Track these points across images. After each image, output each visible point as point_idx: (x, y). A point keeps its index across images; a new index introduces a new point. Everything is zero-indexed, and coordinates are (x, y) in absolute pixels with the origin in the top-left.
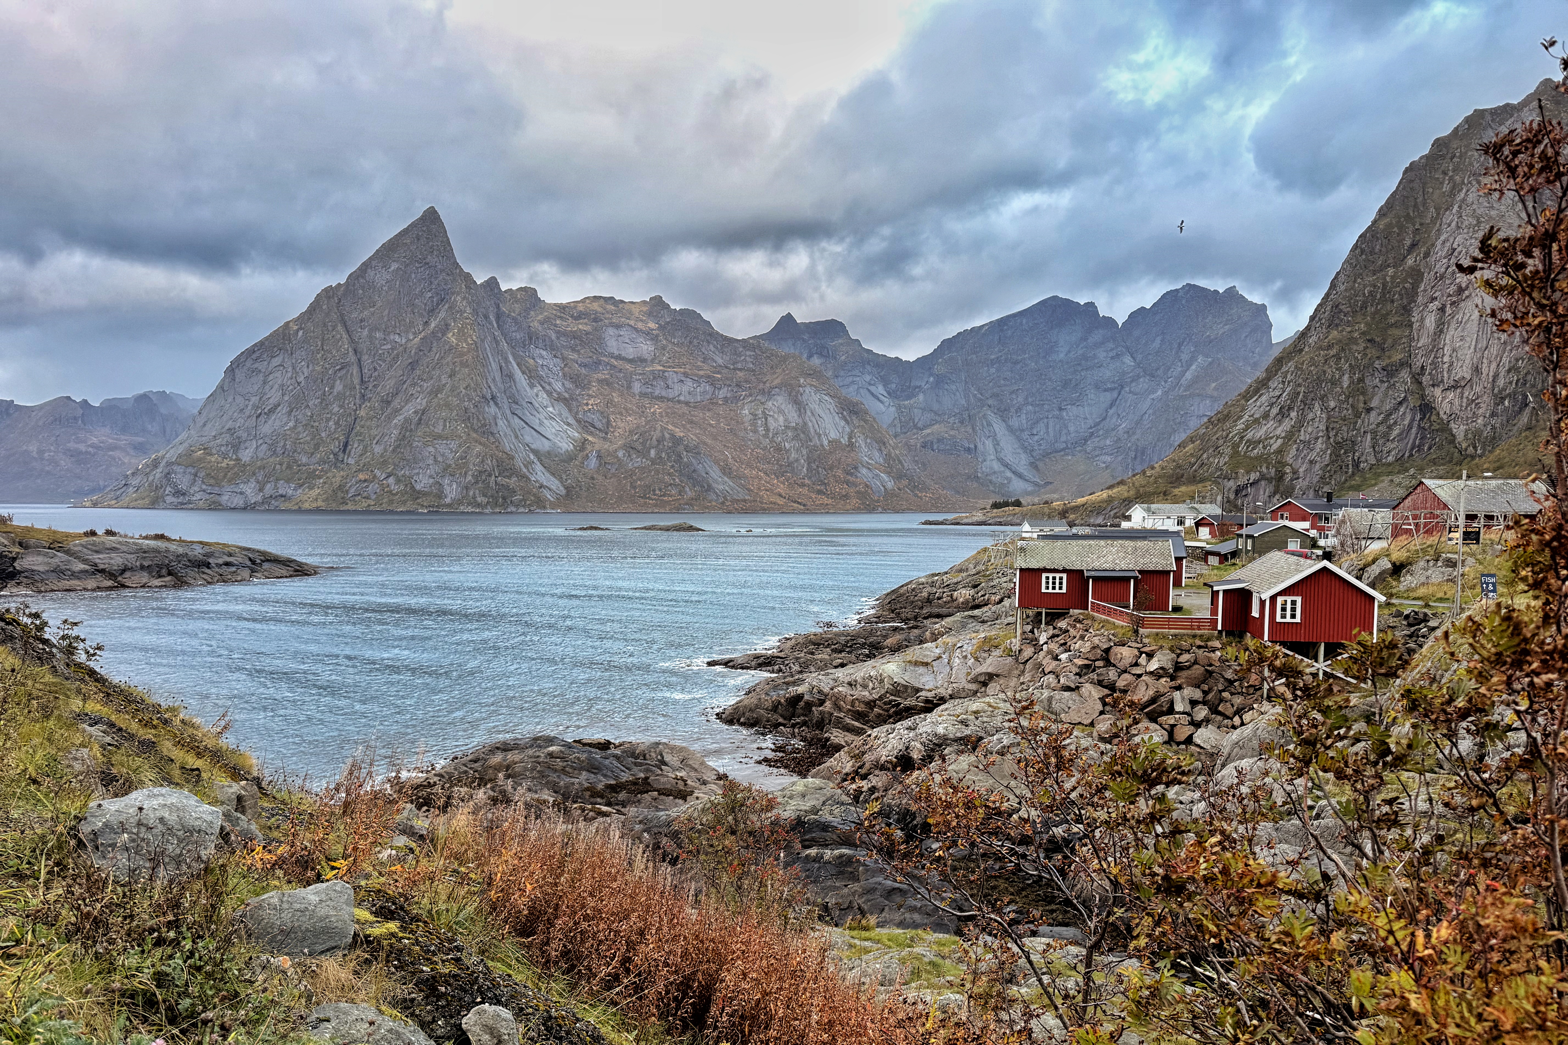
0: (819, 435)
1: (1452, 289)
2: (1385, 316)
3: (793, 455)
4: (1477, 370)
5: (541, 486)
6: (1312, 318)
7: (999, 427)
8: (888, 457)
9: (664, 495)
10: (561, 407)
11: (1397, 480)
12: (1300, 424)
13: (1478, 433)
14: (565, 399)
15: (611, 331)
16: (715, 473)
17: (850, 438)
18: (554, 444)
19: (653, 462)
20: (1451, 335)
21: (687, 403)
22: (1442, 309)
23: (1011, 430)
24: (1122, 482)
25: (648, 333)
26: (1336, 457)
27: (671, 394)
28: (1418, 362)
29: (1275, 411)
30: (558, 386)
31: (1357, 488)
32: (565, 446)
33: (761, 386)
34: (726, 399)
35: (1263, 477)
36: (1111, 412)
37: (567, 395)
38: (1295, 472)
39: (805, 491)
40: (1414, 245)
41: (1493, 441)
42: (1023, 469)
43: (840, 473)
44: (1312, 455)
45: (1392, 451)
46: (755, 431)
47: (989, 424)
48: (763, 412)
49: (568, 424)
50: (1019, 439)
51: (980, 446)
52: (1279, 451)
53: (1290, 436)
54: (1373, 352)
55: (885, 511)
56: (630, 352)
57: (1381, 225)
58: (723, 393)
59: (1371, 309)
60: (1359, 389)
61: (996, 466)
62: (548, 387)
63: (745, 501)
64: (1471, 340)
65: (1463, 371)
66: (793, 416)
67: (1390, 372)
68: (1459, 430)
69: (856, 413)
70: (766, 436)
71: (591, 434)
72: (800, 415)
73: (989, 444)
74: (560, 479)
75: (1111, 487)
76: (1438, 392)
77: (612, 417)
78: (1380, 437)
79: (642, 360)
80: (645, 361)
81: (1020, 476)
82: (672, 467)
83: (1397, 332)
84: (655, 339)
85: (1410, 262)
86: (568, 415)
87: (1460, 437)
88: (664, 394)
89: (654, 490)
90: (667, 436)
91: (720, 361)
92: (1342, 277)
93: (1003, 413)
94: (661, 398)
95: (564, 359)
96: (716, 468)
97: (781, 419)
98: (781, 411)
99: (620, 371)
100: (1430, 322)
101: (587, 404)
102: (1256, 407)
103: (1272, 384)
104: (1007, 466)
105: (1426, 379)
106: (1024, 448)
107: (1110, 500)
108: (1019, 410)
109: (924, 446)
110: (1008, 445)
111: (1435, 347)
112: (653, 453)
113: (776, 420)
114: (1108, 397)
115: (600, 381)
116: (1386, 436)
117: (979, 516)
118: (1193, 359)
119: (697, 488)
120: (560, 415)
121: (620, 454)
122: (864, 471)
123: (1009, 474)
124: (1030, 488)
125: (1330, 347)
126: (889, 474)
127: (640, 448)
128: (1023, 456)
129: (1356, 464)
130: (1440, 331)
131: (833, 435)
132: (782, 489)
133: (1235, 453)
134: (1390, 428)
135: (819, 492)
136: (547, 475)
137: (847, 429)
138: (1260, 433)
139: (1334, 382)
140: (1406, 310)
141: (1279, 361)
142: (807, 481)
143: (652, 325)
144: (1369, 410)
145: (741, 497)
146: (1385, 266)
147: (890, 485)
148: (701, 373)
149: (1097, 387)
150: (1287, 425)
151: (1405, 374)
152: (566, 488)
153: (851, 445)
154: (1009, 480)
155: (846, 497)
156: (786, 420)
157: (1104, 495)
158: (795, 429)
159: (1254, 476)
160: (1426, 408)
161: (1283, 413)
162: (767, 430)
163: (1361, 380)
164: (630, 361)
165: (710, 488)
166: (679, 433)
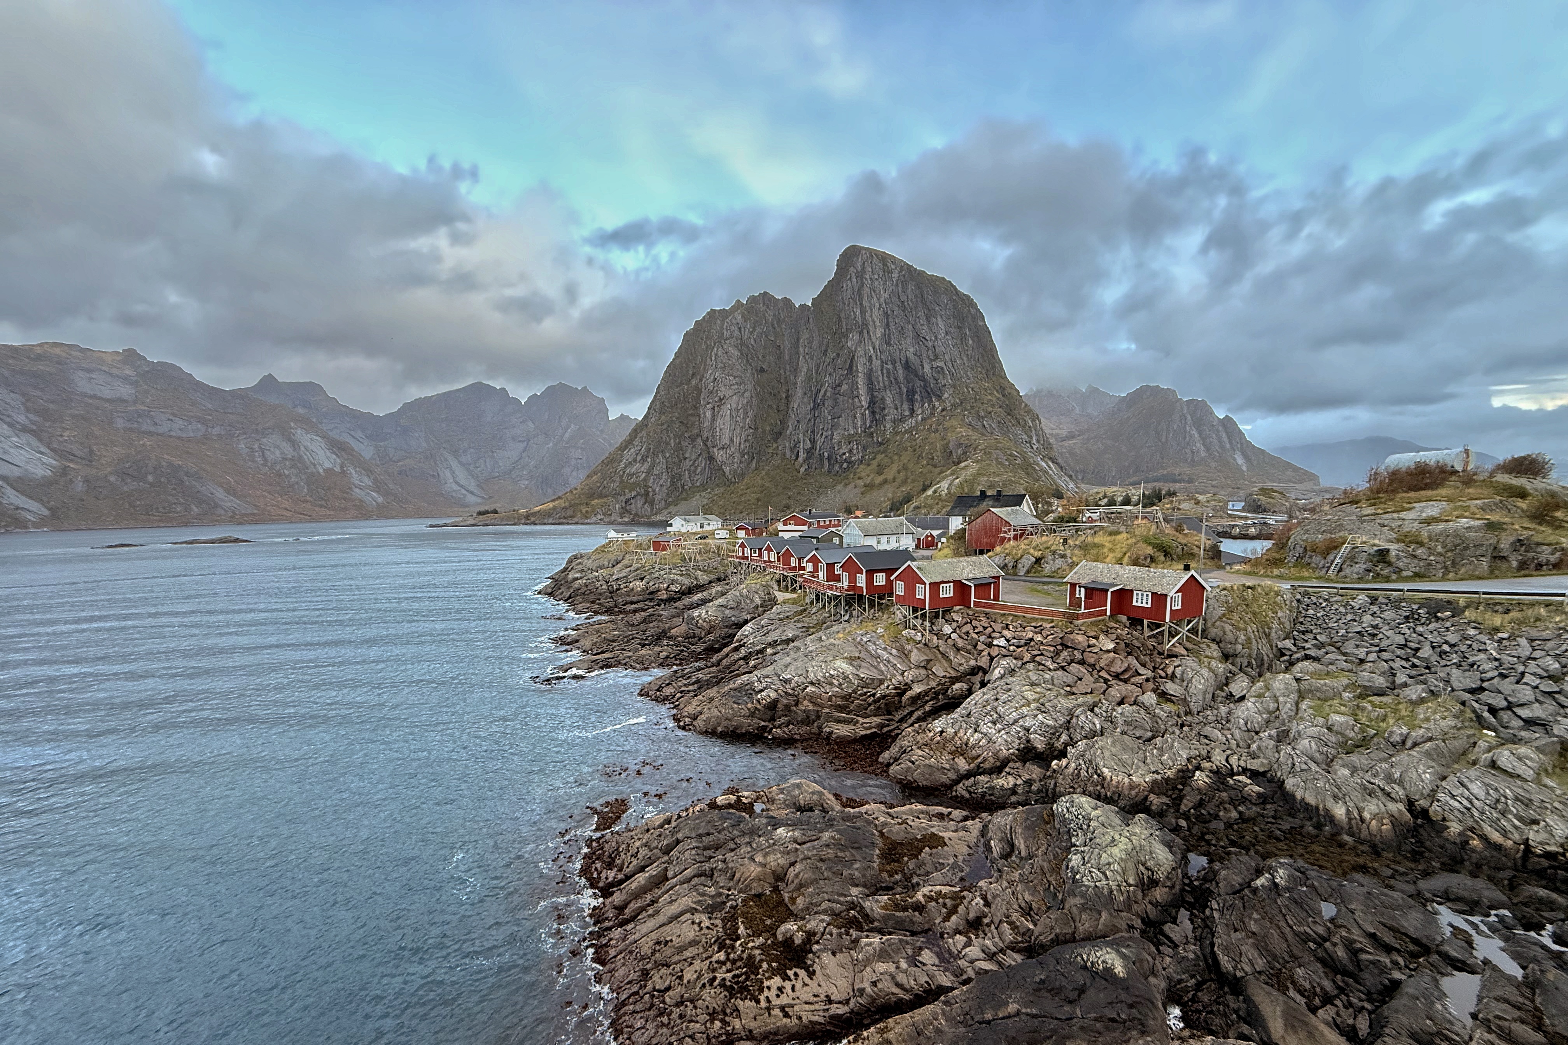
0: (315, 465)
1: (717, 399)
2: (686, 410)
3: (293, 479)
4: (732, 440)
5: (17, 508)
6: (649, 408)
7: (454, 464)
8: (375, 481)
9: (170, 512)
10: (26, 438)
11: (703, 494)
12: (652, 467)
13: (735, 471)
14: (34, 431)
15: (81, 374)
16: (220, 494)
17: (342, 467)
18: (26, 470)
19: (152, 485)
20: (719, 421)
21: (179, 438)
22: (713, 409)
23: (460, 463)
24: (559, 498)
25: (126, 379)
26: (673, 484)
27: (160, 430)
28: (705, 435)
29: (639, 458)
30: (21, 419)
31: (685, 499)
32: (40, 472)
33: (254, 427)
34: (220, 436)
35: (638, 494)
36: (524, 455)
37: (34, 427)
38: (654, 491)
39: (309, 506)
40: (694, 374)
41: (742, 475)
42: (472, 489)
43: (337, 492)
44: (661, 482)
45: (699, 480)
46: (254, 461)
47: (446, 460)
48: (260, 447)
49: (41, 453)
50: (468, 470)
51: (441, 474)
52: (645, 480)
53: (649, 472)
54: (683, 429)
55: (379, 517)
56: (107, 393)
57: (678, 361)
58: (216, 431)
59: (679, 406)
60: (679, 448)
61: (455, 487)
62: (8, 420)
63: (254, 514)
64: (727, 425)
65: (726, 441)
66: (289, 452)
67: (693, 439)
68: (727, 470)
69: (344, 450)
70: (265, 465)
71: (71, 461)
72: (295, 450)
73: (448, 473)
74: (41, 501)
75: (553, 501)
76: (715, 450)
77: (95, 448)
78: (692, 472)
79: (122, 401)
80: (126, 401)
81: (472, 493)
82: (174, 489)
83: (693, 419)
84: (134, 384)
85: (693, 382)
86: (39, 444)
87: (727, 473)
88: (152, 429)
89: (157, 509)
90: (164, 464)
91: (210, 406)
92: (662, 388)
93: (455, 453)
94: (151, 433)
95: (24, 395)
96: (220, 490)
97: (278, 452)
98: (278, 447)
99: (98, 408)
100: (709, 414)
101: (62, 436)
102: (629, 455)
103: (635, 443)
104: (462, 486)
105: (709, 443)
106: (473, 476)
107: (555, 508)
108: (465, 451)
109: (400, 473)
110: (462, 475)
111: (712, 428)
112: (150, 478)
113: (273, 453)
114: (522, 446)
115: (73, 416)
116: (695, 472)
117: (471, 521)
118: (568, 427)
119: (204, 505)
120: (29, 444)
121: (112, 479)
122: (357, 490)
123: (464, 491)
124: (479, 500)
125: (662, 424)
126: (378, 492)
127: (135, 474)
128: (472, 481)
129: (683, 487)
130: (714, 419)
131: (328, 465)
132: (286, 504)
133: (622, 481)
134: (696, 468)
135: (321, 506)
136: (24, 498)
137: (338, 461)
138: (634, 470)
139: (668, 444)
140: (696, 408)
141: (635, 432)
142: (308, 498)
143: (128, 372)
144: (685, 459)
145: (249, 511)
146: (681, 384)
147: (380, 500)
148: (191, 414)
149: (513, 439)
150: (646, 466)
151: (699, 440)
152: (50, 509)
153: (343, 472)
154: (465, 495)
155: (345, 509)
156: (282, 453)
157: (551, 505)
158: (292, 459)
159: (634, 494)
160: (711, 458)
161: (644, 460)
162: (265, 460)
163: (680, 443)
164: (108, 400)
165: (217, 506)
166: (177, 462)
